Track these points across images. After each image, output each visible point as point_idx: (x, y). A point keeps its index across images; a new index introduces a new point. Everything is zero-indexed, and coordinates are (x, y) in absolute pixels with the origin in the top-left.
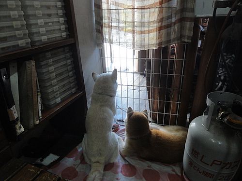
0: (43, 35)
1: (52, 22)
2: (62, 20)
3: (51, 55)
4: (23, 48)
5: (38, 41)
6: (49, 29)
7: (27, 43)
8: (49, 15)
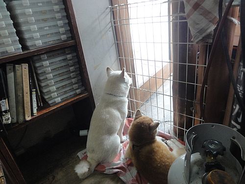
0: (37, 39)
2: (60, 23)
4: (12, 53)
5: (32, 46)
8: (45, 20)
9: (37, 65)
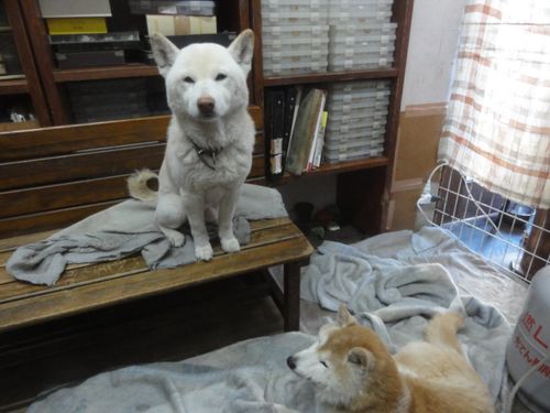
0: (349, 58)
1: (369, 42)
2: (385, 38)
3: (353, 89)
4: (315, 72)
5: (339, 66)
6: (361, 50)
7: (322, 67)
8: (367, 32)
9: (336, 97)
